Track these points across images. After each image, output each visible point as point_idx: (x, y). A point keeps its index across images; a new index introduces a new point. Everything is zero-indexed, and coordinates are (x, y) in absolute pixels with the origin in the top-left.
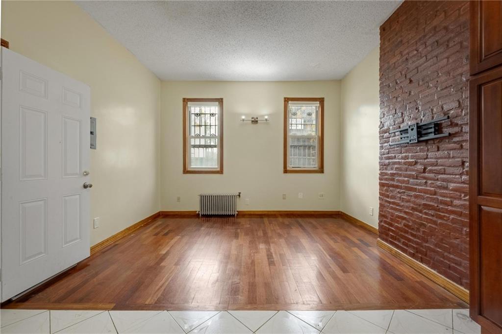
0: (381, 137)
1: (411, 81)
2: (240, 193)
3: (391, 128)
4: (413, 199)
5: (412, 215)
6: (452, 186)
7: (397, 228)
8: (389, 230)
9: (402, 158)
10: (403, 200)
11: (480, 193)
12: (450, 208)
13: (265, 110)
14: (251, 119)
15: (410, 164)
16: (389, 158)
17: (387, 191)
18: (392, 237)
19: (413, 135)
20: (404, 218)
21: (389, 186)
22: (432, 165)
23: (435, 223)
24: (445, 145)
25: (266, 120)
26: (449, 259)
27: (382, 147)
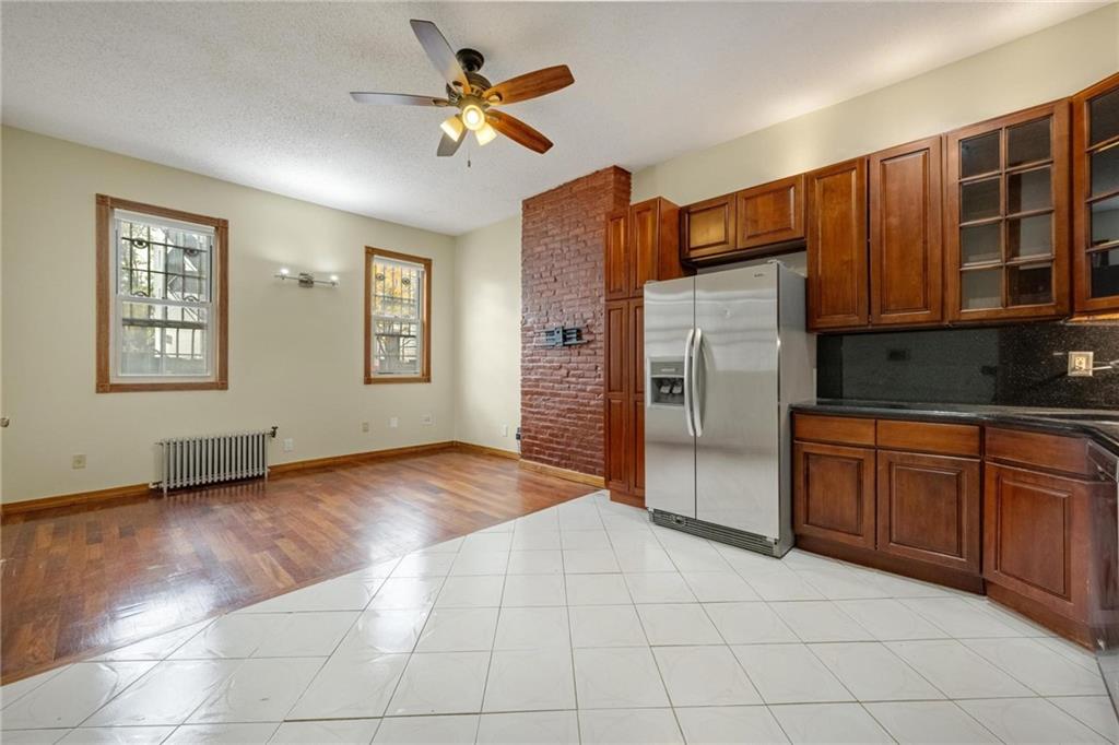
0: (523, 336)
1: (556, 280)
2: (275, 428)
3: (535, 326)
4: (557, 405)
5: (556, 422)
6: (589, 388)
7: (542, 440)
8: (534, 445)
9: (547, 362)
10: (548, 408)
11: (610, 391)
12: (588, 409)
13: (329, 263)
14: (297, 276)
15: (555, 369)
16: (533, 361)
17: (530, 399)
18: (537, 452)
19: (559, 338)
20: (548, 428)
21: (533, 394)
22: (575, 369)
23: (576, 425)
24: (583, 351)
25: (333, 284)
26: (587, 456)
27: (524, 348)
